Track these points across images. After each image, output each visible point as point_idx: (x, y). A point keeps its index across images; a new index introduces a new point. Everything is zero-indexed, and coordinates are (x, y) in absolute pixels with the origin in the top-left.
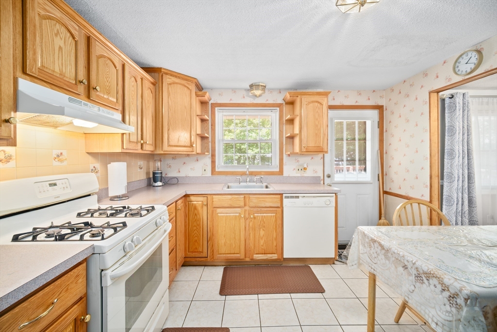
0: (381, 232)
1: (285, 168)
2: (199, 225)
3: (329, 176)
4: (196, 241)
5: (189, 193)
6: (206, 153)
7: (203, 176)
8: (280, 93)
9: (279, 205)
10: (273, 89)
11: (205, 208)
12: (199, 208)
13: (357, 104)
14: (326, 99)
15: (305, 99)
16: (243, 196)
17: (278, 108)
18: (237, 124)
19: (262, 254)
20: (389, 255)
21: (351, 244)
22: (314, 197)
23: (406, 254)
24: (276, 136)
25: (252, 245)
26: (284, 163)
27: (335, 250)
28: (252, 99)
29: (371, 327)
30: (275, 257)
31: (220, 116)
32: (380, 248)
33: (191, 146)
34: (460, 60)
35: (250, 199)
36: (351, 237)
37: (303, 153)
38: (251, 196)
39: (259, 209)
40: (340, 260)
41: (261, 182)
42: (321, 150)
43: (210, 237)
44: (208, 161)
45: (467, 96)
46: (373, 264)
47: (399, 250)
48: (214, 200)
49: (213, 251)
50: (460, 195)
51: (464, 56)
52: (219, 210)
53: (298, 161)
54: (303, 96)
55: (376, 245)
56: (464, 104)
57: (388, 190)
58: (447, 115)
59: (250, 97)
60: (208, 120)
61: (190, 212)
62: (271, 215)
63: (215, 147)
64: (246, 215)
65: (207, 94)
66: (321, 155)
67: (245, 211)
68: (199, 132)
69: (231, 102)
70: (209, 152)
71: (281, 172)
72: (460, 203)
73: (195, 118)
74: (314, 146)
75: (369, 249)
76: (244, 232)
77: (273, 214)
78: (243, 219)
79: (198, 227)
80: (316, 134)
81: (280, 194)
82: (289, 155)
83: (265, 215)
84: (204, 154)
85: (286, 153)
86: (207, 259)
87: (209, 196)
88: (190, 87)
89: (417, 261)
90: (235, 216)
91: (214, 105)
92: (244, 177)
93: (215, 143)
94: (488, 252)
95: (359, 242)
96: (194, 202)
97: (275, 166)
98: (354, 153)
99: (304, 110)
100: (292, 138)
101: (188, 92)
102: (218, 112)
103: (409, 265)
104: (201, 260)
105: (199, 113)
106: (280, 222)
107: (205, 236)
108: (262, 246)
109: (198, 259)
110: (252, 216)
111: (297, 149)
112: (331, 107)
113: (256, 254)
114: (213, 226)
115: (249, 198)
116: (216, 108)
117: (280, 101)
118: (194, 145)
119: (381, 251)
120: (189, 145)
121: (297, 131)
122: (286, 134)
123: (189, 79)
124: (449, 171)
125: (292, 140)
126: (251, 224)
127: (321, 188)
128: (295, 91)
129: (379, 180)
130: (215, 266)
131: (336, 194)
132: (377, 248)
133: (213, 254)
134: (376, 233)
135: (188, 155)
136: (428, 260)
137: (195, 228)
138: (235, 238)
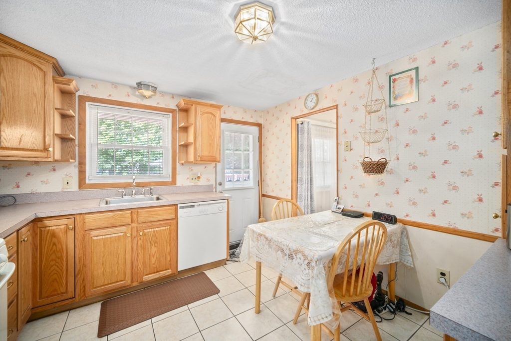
0: (265, 227)
1: (178, 177)
2: (61, 258)
3: (220, 184)
4: (55, 279)
5: (40, 215)
6: (71, 161)
7: (64, 190)
8: (173, 98)
9: (173, 216)
10: (165, 93)
11: (71, 234)
12: (61, 235)
13: (243, 120)
14: (219, 112)
15: (200, 109)
16: (130, 211)
17: (171, 114)
18: (109, 125)
19: (154, 273)
20: (272, 243)
21: (243, 241)
22: (209, 204)
23: (283, 240)
24: (169, 143)
25: (141, 266)
26: (177, 172)
27: (227, 251)
28: (139, 100)
29: (257, 307)
30: (169, 272)
31: (92, 113)
32: (265, 240)
33: (46, 149)
34: (308, 98)
35: (139, 214)
36: (243, 236)
37: (197, 162)
38: (139, 210)
39: (150, 224)
40: (231, 259)
41: (151, 193)
42: (214, 160)
43: (79, 270)
44: (72, 170)
45: (310, 124)
46: (260, 254)
47: (278, 238)
48: (86, 220)
49: (84, 287)
50: (306, 193)
51: (310, 96)
52: (94, 233)
53: (192, 170)
54: (198, 106)
55: (262, 238)
56: (308, 129)
57: (265, 194)
58: (299, 136)
59: (137, 96)
60: (73, 117)
61: (43, 243)
62: (164, 228)
63: (85, 153)
64: (133, 234)
65: (74, 82)
66: (213, 164)
67: (132, 228)
68: (58, 131)
69: (110, 98)
70: (75, 159)
71: (174, 182)
72: (306, 199)
73: (52, 112)
74: (208, 155)
75: (257, 242)
76: (131, 253)
77: (167, 228)
78: (130, 239)
79: (58, 261)
80: (210, 144)
81: (174, 205)
82: (183, 164)
83: (157, 229)
84: (68, 161)
85: (180, 162)
86: (74, 299)
87: (77, 217)
88: (44, 68)
89: (289, 243)
90: (119, 236)
91: (83, 99)
92: (128, 190)
93: (85, 147)
94: (323, 229)
95: (249, 238)
96: (51, 228)
97: (167, 176)
98: (240, 162)
99: (199, 119)
100: (186, 146)
101: (39, 74)
102: (90, 107)
103: (284, 248)
104: (63, 304)
105: (58, 106)
106: (175, 234)
107: (71, 270)
108: (154, 264)
109: (57, 305)
110: (141, 234)
111: (191, 158)
112: (223, 120)
113: (146, 275)
114: (84, 255)
115: (138, 212)
116: (87, 103)
117: (173, 106)
118: (51, 149)
119: (266, 242)
120: (41, 147)
121: (191, 139)
122: (179, 141)
123: (43, 56)
124: (301, 176)
125: (185, 148)
126: (140, 243)
127: (213, 196)
128: (189, 99)
129: (259, 185)
130: (88, 305)
131: (227, 199)
132: (263, 240)
133: (84, 291)
134: (261, 228)
135: (36, 163)
136: (295, 241)
137: (53, 263)
138: (118, 263)
